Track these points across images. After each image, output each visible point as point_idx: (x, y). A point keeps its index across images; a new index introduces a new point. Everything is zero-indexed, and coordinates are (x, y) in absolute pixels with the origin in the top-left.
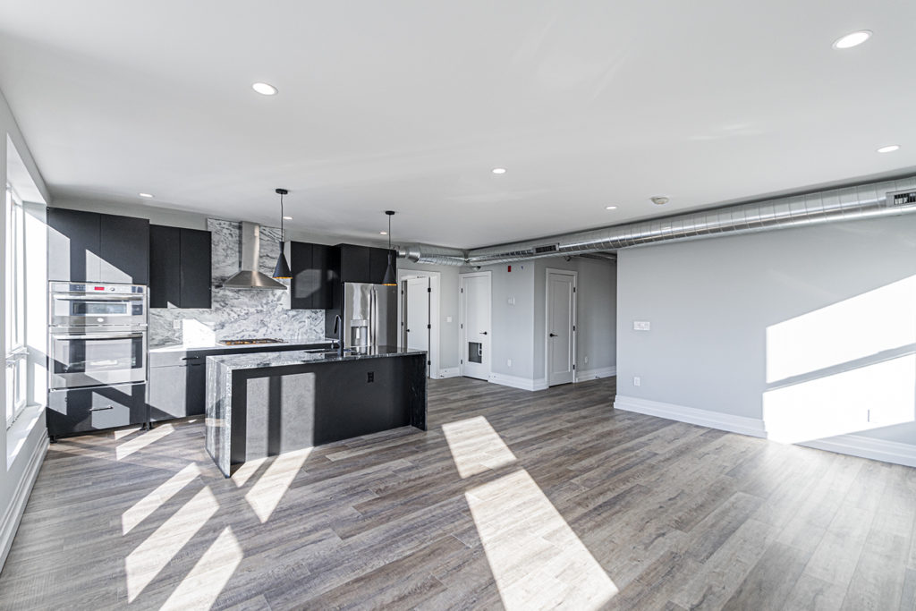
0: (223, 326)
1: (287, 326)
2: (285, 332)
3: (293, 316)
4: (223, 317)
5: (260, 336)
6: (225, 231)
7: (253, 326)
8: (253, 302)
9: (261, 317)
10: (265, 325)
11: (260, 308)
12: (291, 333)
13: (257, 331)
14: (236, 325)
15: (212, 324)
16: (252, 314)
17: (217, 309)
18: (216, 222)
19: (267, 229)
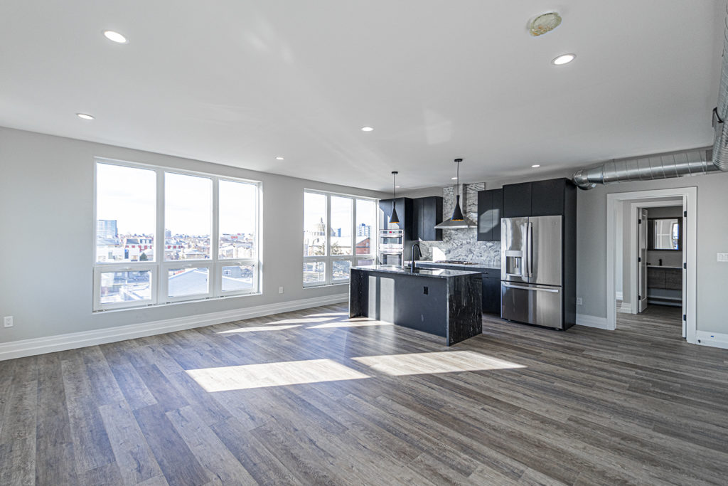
0: (449, 252)
1: (486, 254)
2: (484, 258)
3: (490, 247)
4: (449, 246)
5: (469, 260)
6: (451, 193)
7: (465, 253)
8: (465, 237)
9: (469, 247)
10: (472, 253)
11: (469, 241)
12: (489, 259)
13: (467, 256)
14: (456, 251)
15: (444, 250)
16: (465, 244)
17: (447, 241)
18: (447, 189)
19: (474, 185)
